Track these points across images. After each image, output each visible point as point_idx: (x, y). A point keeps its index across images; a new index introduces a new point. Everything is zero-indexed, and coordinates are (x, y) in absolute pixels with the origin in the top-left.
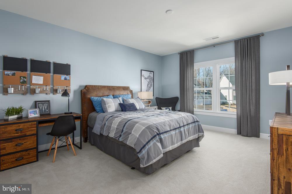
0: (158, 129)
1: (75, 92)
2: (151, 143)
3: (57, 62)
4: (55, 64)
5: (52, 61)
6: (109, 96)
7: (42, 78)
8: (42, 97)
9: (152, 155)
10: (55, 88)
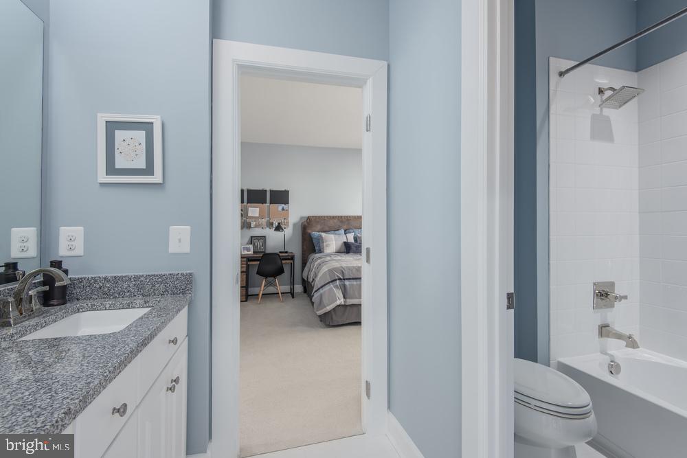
0: (343, 273)
1: (295, 225)
2: (327, 288)
3: (275, 189)
4: (271, 191)
5: (268, 189)
6: (337, 232)
7: (258, 209)
8: (257, 232)
9: (325, 301)
10: (271, 221)
